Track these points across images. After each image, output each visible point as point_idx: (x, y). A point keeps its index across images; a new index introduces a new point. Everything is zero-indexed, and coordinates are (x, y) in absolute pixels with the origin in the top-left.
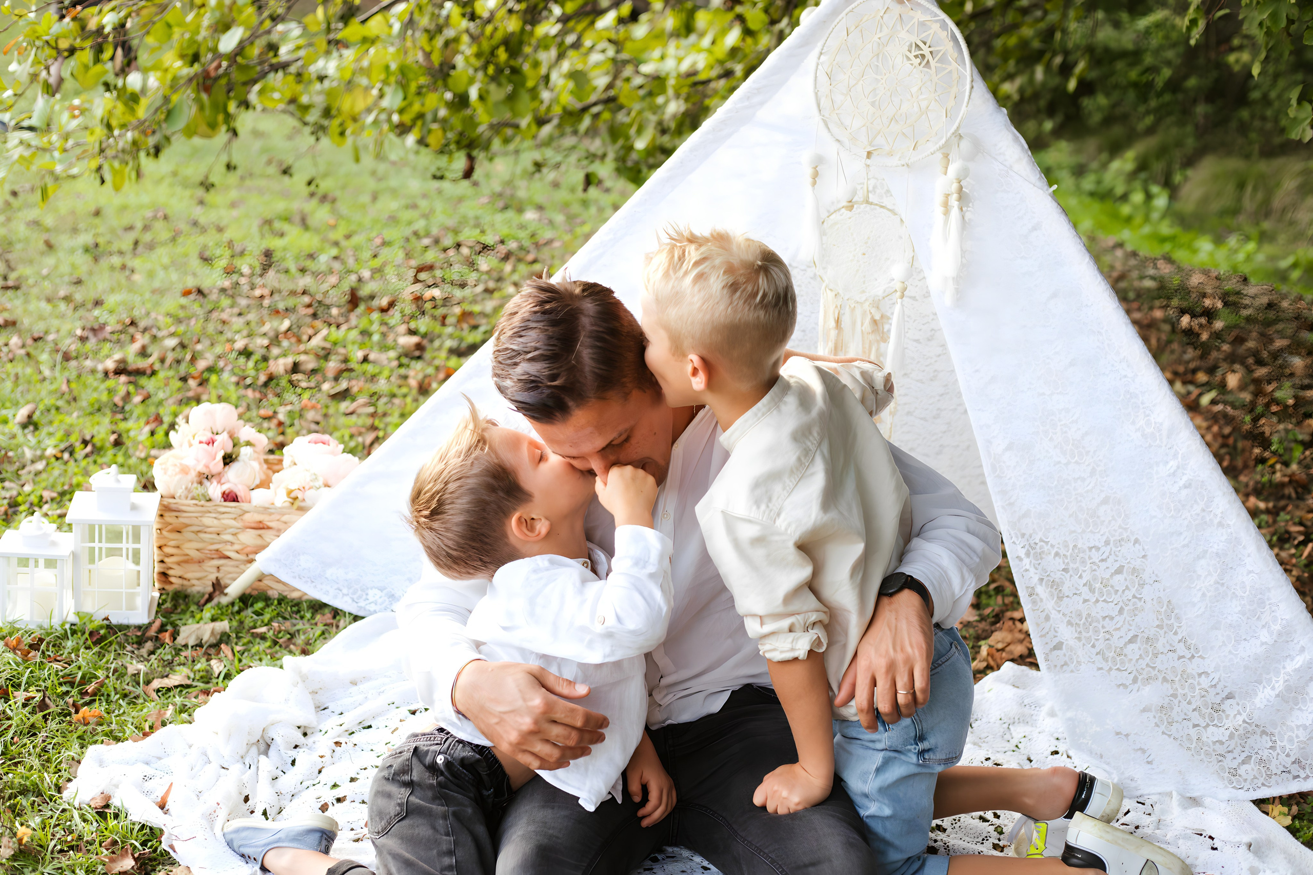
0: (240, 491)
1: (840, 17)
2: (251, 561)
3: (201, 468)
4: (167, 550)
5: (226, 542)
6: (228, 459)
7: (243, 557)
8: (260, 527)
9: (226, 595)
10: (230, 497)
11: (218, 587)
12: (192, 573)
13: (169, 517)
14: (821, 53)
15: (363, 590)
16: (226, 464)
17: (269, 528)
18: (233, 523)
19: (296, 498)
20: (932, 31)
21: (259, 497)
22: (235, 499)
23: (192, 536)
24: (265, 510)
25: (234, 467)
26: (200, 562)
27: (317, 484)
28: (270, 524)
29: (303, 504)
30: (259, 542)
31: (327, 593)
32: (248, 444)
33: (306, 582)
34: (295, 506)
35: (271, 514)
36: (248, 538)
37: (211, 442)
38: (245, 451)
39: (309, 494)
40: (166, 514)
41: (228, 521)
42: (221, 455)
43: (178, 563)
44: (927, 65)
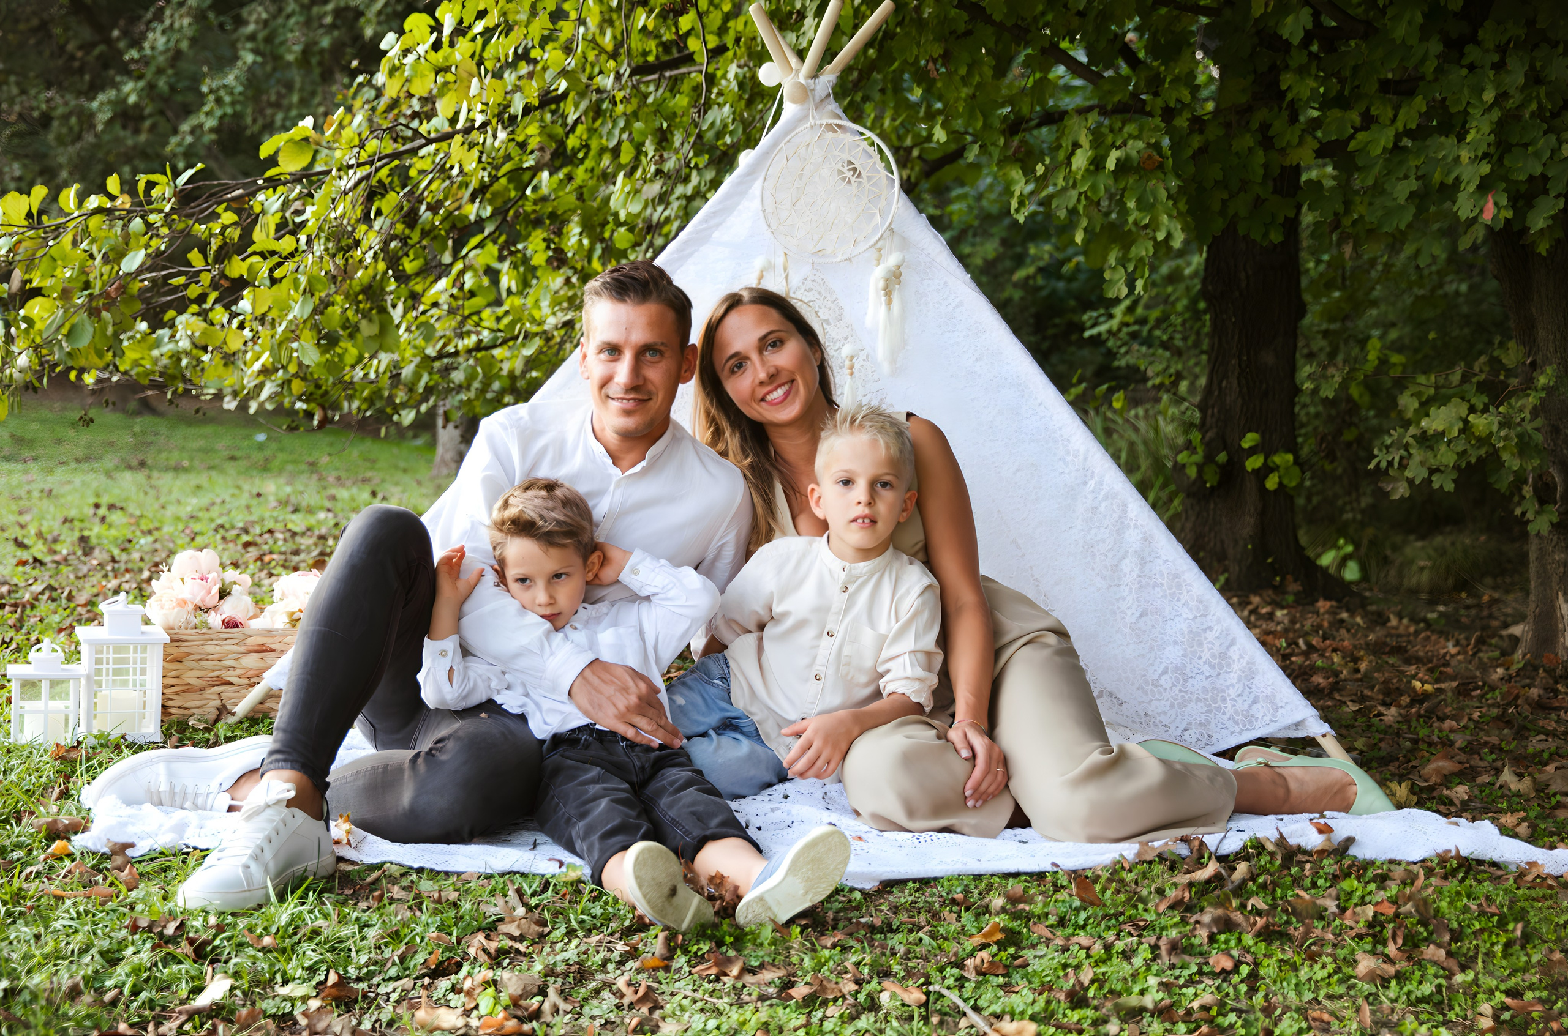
0: (240, 617)
1: (779, 148)
2: (253, 685)
3: (197, 600)
4: (170, 681)
5: (229, 667)
6: (223, 594)
7: (246, 681)
8: (263, 650)
9: (233, 715)
10: (231, 624)
11: (223, 711)
12: (192, 702)
13: (175, 648)
14: (765, 180)
16: (221, 597)
17: (273, 650)
18: (235, 648)
21: (255, 624)
22: (235, 625)
23: (193, 664)
24: (269, 633)
25: (228, 600)
26: (201, 690)
28: (273, 647)
30: (262, 664)
32: (235, 583)
36: (251, 661)
37: (203, 579)
38: (235, 588)
40: (171, 645)
41: (229, 647)
42: (215, 590)
43: (178, 693)
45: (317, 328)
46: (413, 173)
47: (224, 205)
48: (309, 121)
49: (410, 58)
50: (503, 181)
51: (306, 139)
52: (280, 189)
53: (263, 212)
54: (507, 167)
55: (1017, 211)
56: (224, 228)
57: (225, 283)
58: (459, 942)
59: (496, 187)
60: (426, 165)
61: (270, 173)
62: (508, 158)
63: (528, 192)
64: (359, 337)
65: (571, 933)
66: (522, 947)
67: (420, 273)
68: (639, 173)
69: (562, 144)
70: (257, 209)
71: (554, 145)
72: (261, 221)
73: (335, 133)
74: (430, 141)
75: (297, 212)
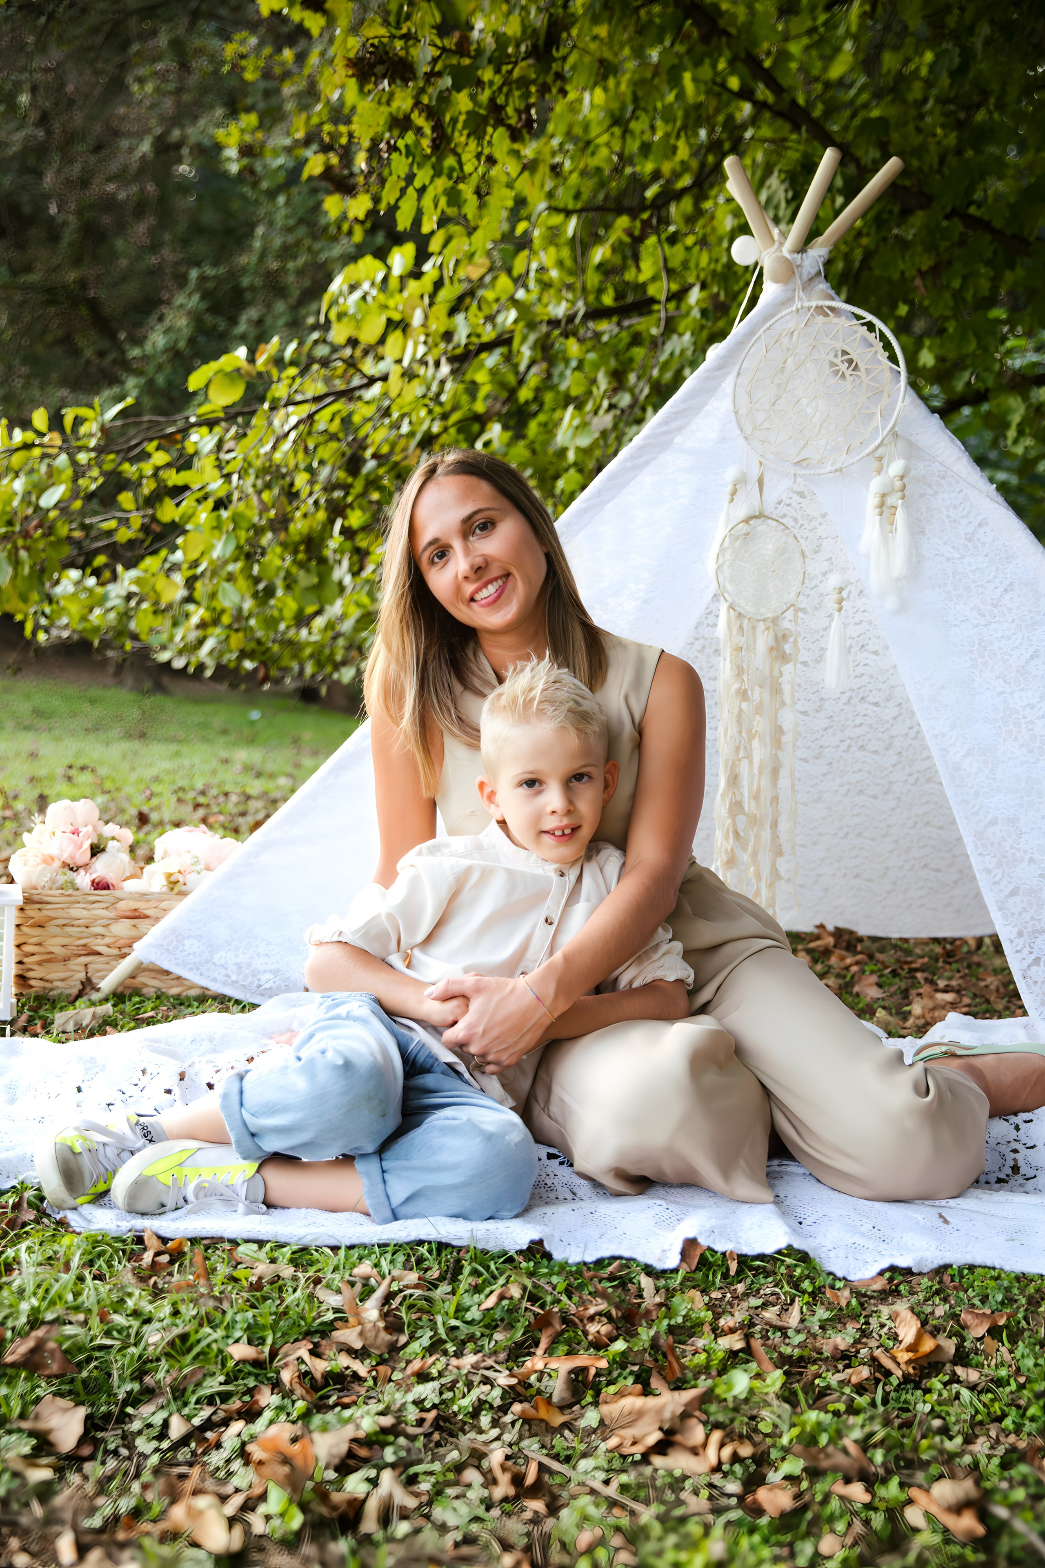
0: (111, 878)
1: (757, 335)
2: (124, 956)
3: (65, 857)
4: (27, 949)
5: (96, 935)
6: (96, 850)
7: (116, 952)
8: (136, 916)
9: (98, 990)
10: (100, 885)
11: (88, 985)
12: (55, 973)
13: (32, 911)
14: (738, 374)
15: (254, 976)
16: (93, 855)
17: (146, 917)
18: (105, 913)
19: (175, 883)
20: (858, 335)
21: (132, 886)
22: (107, 887)
23: (57, 930)
24: (143, 896)
25: (102, 858)
26: (66, 960)
27: (198, 868)
28: (147, 912)
29: (184, 888)
30: (134, 933)
31: (215, 980)
32: (113, 838)
33: (191, 969)
34: (176, 891)
35: (148, 901)
36: (122, 928)
37: (75, 832)
38: (112, 845)
39: (190, 878)
40: (27, 907)
41: (99, 911)
42: (87, 845)
43: (40, 963)
44: (856, 368)
45: (255, 581)
46: (357, 419)
47: (155, 443)
48: (242, 352)
49: (355, 297)
50: (452, 431)
51: (238, 370)
52: (218, 430)
53: (196, 453)
54: (455, 417)
55: (1016, 442)
56: (157, 469)
57: (156, 528)
58: (273, 1354)
59: (445, 438)
60: (369, 411)
61: (204, 409)
62: (455, 408)
64: (297, 589)
65: (436, 1346)
66: (361, 1368)
67: (365, 529)
68: (589, 407)
69: (513, 393)
70: (190, 450)
71: (505, 395)
72: (197, 464)
73: (266, 363)
74: (372, 381)
75: (229, 451)
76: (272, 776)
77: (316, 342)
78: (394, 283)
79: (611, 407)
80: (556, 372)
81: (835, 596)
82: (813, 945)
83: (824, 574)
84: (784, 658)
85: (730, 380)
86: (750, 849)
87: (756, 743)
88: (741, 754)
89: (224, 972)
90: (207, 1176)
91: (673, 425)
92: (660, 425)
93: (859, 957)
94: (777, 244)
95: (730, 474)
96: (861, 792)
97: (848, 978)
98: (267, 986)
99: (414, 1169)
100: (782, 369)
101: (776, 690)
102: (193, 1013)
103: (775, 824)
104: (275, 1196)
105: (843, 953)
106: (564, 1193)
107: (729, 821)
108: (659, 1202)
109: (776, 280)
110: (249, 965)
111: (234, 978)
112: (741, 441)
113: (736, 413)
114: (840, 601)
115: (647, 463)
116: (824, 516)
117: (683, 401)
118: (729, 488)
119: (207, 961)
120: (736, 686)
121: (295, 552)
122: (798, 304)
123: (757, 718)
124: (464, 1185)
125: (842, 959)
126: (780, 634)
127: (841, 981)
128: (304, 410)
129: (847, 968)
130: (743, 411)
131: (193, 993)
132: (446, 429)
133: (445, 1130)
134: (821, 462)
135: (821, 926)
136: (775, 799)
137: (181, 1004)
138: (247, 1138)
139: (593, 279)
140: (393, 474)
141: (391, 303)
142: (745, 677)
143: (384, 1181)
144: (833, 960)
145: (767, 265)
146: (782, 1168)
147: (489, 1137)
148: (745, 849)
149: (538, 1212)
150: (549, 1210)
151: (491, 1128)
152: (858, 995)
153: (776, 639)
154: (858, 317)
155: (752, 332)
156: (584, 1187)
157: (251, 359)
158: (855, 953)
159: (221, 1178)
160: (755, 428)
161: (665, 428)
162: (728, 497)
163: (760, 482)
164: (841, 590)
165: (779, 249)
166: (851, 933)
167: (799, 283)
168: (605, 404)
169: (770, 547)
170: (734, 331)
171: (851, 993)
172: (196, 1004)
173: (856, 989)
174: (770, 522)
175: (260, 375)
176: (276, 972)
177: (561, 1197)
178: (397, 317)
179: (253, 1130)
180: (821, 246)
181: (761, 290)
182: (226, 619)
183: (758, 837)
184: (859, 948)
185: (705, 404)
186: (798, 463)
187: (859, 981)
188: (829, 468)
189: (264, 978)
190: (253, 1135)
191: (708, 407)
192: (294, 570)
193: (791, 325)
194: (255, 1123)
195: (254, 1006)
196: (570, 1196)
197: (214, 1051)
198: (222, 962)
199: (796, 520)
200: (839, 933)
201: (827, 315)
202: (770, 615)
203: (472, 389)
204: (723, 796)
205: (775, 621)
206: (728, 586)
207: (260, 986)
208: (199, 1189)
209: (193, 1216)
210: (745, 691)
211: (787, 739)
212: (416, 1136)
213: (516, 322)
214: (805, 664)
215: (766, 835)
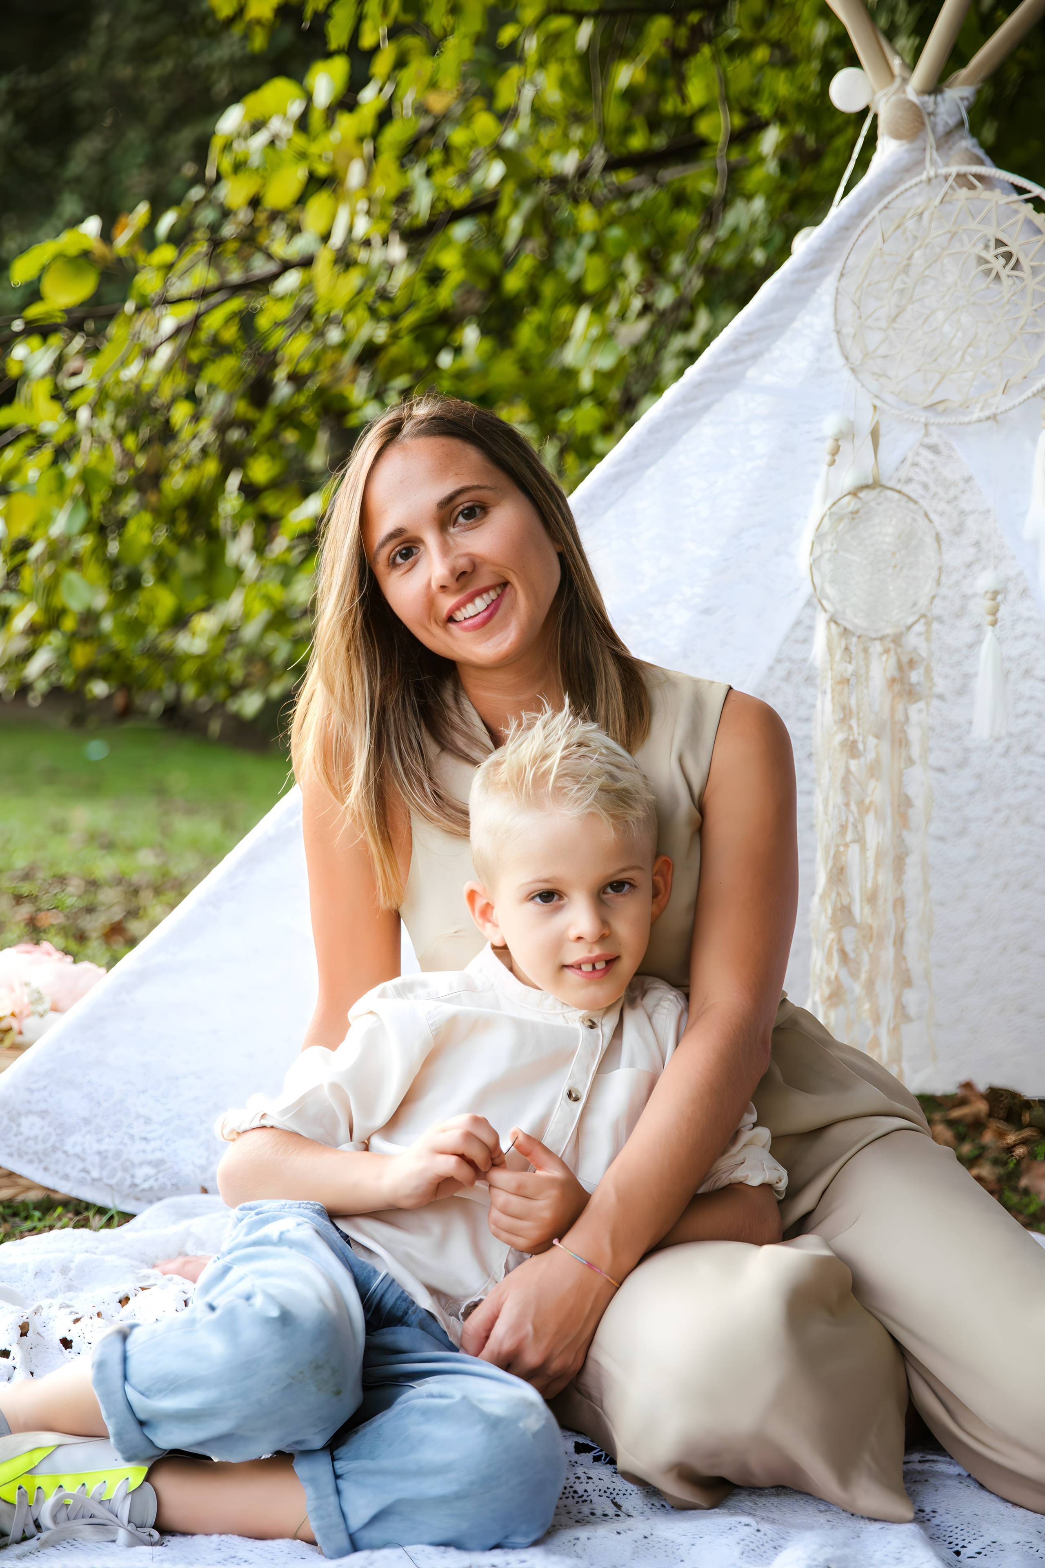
1: (869, 218)
14: (842, 275)
15: (125, 1169)
19: (10, 1029)
20: (1020, 217)
27: (41, 1008)
29: (19, 1039)
31: (66, 1177)
33: (31, 1162)
34: (7, 1042)
39: (30, 1023)
44: (1017, 266)
45: (113, 565)
46: (263, 322)
48: (92, 226)
49: (260, 139)
50: (406, 341)
51: (85, 254)
52: (56, 340)
53: (24, 376)
54: (410, 319)
59: (394, 351)
60: (283, 311)
61: (34, 311)
62: (411, 304)
63: (445, 360)
64: (176, 578)
67: (276, 485)
68: (613, 308)
69: (495, 282)
70: (14, 370)
71: (481, 285)
72: (24, 391)
73: (131, 243)
74: (286, 266)
75: (74, 374)
76: (131, 849)
77: (198, 203)
78: (317, 119)
79: (647, 308)
80: (561, 252)
81: (988, 604)
82: (956, 1113)
83: (969, 565)
84: (911, 693)
85: (829, 284)
86: (864, 976)
87: (870, 819)
88: (849, 837)
89: (80, 1165)
90: (71, 1487)
91: (746, 351)
92: (725, 351)
93: (1027, 1133)
94: (898, 81)
95: (830, 424)
96: (1026, 886)
97: (1011, 1165)
98: (146, 1185)
99: (382, 1472)
100: (906, 269)
101: (901, 742)
102: (32, 1231)
103: (900, 940)
104: (175, 1515)
105: (1002, 1125)
106: (603, 1505)
107: (832, 936)
108: (745, 1519)
109: (897, 135)
110: (118, 1155)
111: (95, 1174)
112: (846, 374)
113: (838, 332)
114: (994, 612)
115: (706, 408)
116: (968, 480)
117: (761, 314)
118: (829, 444)
119: (54, 1149)
120: (840, 737)
121: (172, 521)
122: (930, 171)
123: (872, 784)
124: (458, 1497)
125: (1001, 1135)
126: (905, 659)
127: (999, 1170)
128: (187, 311)
129: (1010, 1149)
130: (848, 330)
131: (33, 1196)
132: (395, 337)
133: (428, 1414)
134: (966, 406)
135: (968, 1085)
136: (900, 903)
137: (15, 1214)
138: (133, 1427)
139: (615, 113)
140: (318, 404)
141: (314, 149)
142: (854, 723)
143: (338, 1492)
144: (988, 1138)
145: (885, 110)
146: (926, 1466)
147: (494, 1424)
148: (854, 975)
149: (567, 1535)
150: (583, 1533)
151: (497, 1410)
152: (1026, 1192)
153: (900, 667)
154: (1021, 190)
155: (861, 213)
156: (633, 1499)
157: (107, 235)
158: (1020, 1126)
159: (92, 1488)
160: (866, 355)
161: (732, 356)
162: (828, 458)
163: (875, 435)
164: (996, 593)
165: (902, 89)
166: (1013, 1095)
167: (931, 140)
168: (637, 303)
169: (890, 530)
170: (833, 211)
171: (1015, 1189)
172: (37, 1214)
173: (1024, 1182)
174: (889, 493)
175: (119, 260)
176: (158, 1164)
177: (599, 1512)
178: (322, 170)
179: (142, 1416)
180: (967, 82)
181: (874, 148)
182: (69, 624)
183: (875, 960)
184: (1026, 1117)
185: (792, 319)
186: (931, 407)
187: (1028, 1170)
188: (977, 415)
189: (141, 1173)
190: (142, 1424)
191: (797, 324)
192: (171, 548)
193: (920, 201)
194: (144, 1405)
195: (127, 1217)
196: (611, 1510)
197: (70, 1288)
198: (78, 1149)
199: (925, 486)
200: (995, 1095)
201: (972, 187)
202: (890, 631)
203: (435, 277)
204: (822, 897)
205: (897, 640)
206: (830, 590)
207: (134, 1185)
208: (61, 1506)
209: (51, 1551)
210: (854, 742)
211: (916, 815)
212: (385, 1422)
213: (503, 180)
214: (941, 697)
215: (888, 955)
